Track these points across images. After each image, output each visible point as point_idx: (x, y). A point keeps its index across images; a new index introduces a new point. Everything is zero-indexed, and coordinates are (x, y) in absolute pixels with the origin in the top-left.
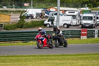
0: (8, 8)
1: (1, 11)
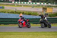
1: (47, 6)
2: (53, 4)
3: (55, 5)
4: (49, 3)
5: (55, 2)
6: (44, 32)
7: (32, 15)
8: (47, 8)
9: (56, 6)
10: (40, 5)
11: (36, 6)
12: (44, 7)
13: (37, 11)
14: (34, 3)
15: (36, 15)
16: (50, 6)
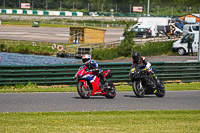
0: (100, 15)
1: (86, 21)
2: (108, 15)
3: (112, 18)
4: (94, 11)
5: (114, 8)
6: (77, 114)
7: (32, 53)
8: (86, 30)
9: (115, 23)
10: (60, 20)
11: (48, 23)
12: (75, 25)
13: (51, 38)
14: (40, 13)
15: (45, 54)
16: (97, 22)
